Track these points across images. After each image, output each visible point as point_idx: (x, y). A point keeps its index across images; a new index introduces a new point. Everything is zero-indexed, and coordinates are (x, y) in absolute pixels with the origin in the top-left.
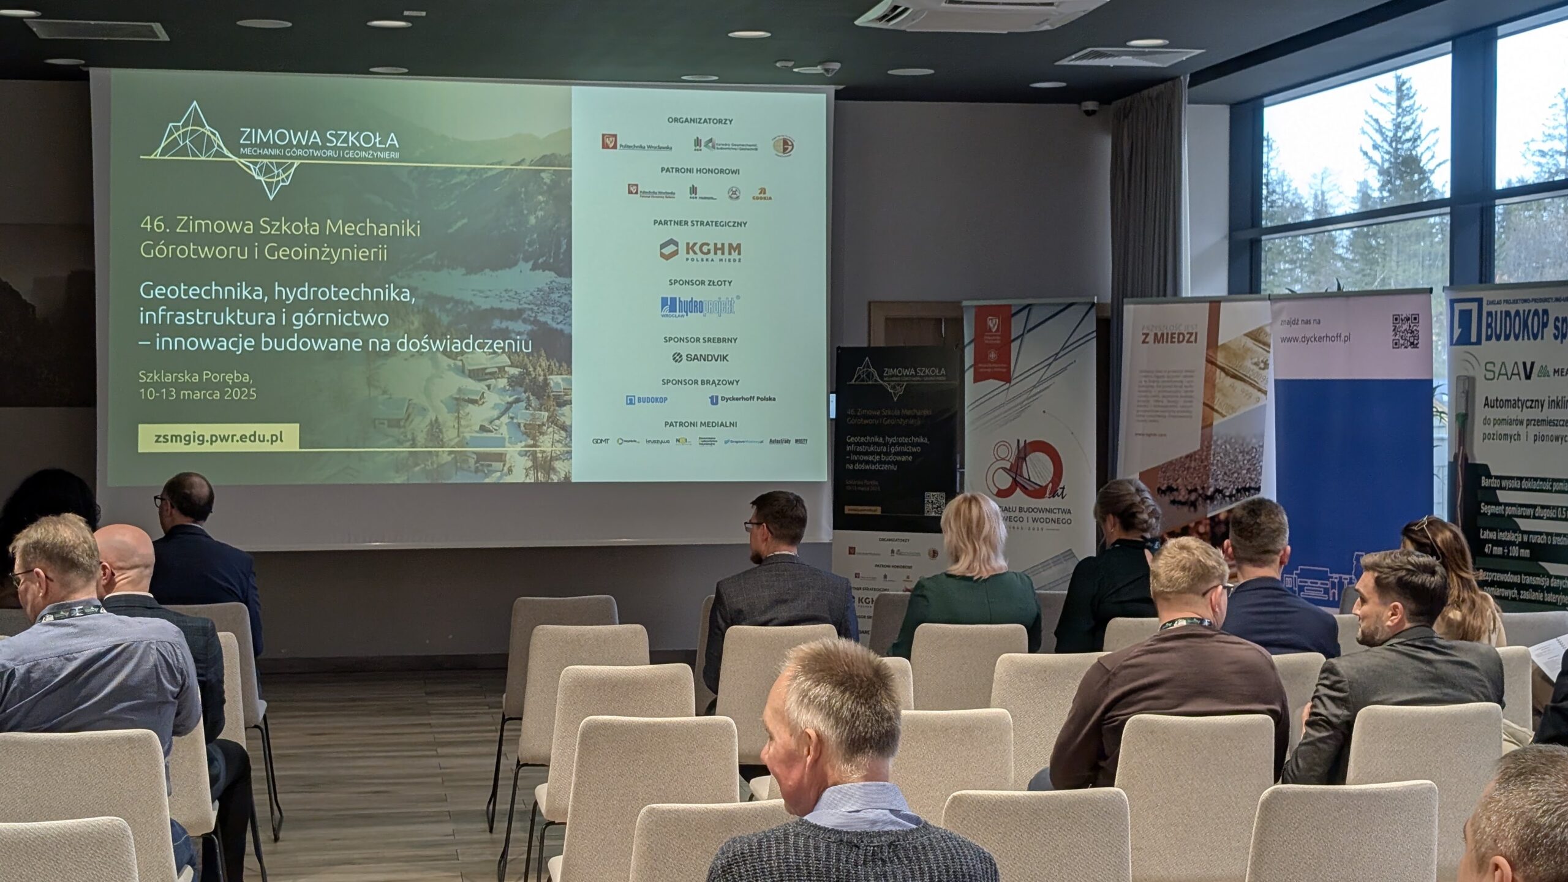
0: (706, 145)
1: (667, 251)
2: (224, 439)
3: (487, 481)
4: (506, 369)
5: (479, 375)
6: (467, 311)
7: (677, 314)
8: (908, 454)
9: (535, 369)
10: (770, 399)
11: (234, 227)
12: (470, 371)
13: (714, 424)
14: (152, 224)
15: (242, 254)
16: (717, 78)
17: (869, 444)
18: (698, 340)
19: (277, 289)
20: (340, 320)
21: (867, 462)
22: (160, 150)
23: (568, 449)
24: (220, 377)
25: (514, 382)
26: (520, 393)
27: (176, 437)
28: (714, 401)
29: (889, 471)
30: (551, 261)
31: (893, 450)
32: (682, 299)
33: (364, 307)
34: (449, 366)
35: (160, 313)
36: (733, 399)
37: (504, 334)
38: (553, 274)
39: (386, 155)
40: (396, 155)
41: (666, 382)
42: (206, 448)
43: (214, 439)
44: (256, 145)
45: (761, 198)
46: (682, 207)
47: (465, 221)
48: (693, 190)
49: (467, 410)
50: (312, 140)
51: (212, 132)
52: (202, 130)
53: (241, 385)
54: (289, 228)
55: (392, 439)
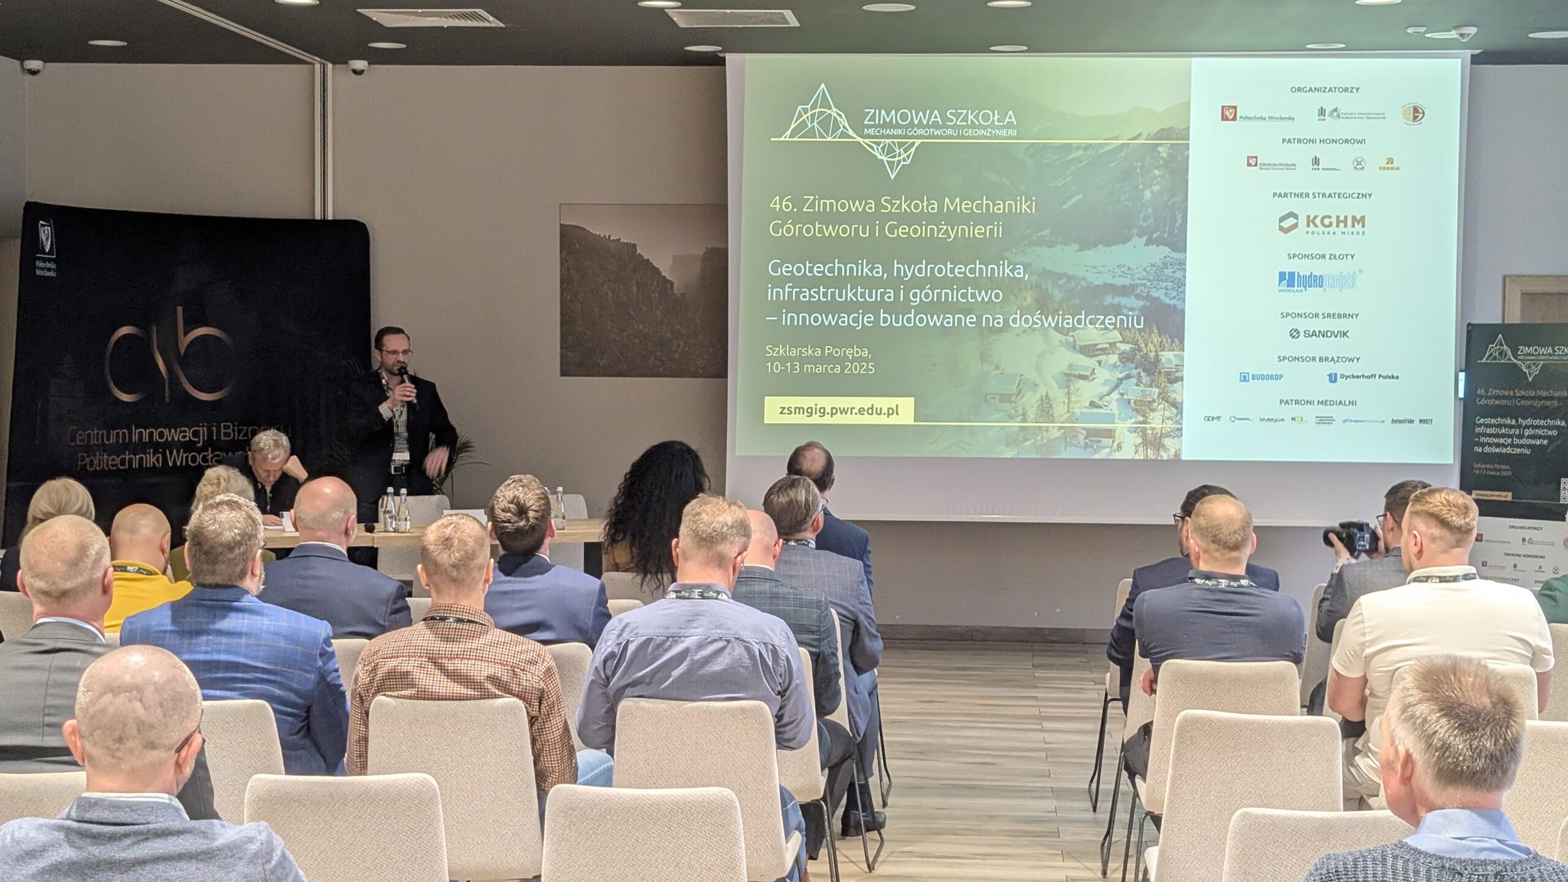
0: (1331, 115)
1: (1286, 224)
2: (844, 411)
3: (1096, 457)
4: (1118, 344)
5: (1089, 351)
6: (1079, 287)
7: (1296, 288)
8: (1544, 437)
9: (1146, 345)
10: (1393, 377)
11: (857, 206)
12: (1081, 347)
13: (1332, 403)
14: (781, 204)
15: (865, 233)
16: (1343, 46)
17: (1500, 426)
18: (1317, 315)
19: (896, 266)
21: (1498, 445)
22: (789, 132)
23: (1178, 426)
24: (841, 352)
25: (1126, 358)
26: (1130, 369)
27: (799, 410)
28: (1333, 378)
29: (1521, 454)
30: (1166, 235)
31: (1527, 432)
32: (1301, 274)
33: (977, 284)
34: (1061, 341)
35: (787, 290)
36: (1353, 377)
37: (1116, 310)
38: (1167, 249)
39: (1004, 132)
40: (1013, 133)
41: (1282, 359)
42: (827, 420)
43: (834, 411)
44: (879, 126)
45: (1388, 169)
46: (1304, 179)
47: (1081, 196)
48: (1316, 161)
49: (1077, 386)
50: (932, 119)
51: (838, 114)
52: (829, 112)
53: (861, 359)
54: (909, 206)
55: (1002, 414)
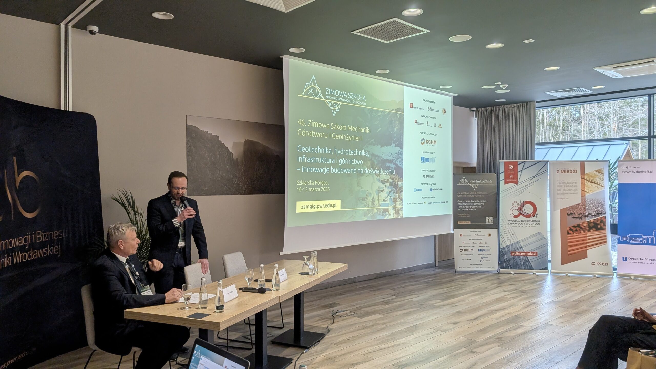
0: (430, 109)
1: (422, 142)
2: (321, 206)
3: (385, 218)
4: (389, 180)
5: (383, 182)
6: (381, 160)
7: (424, 162)
8: (480, 205)
9: (395, 180)
10: (441, 189)
11: (324, 126)
12: (382, 181)
13: (431, 198)
14: (301, 122)
15: (326, 136)
17: (466, 203)
18: (428, 171)
19: (335, 150)
20: (351, 162)
21: (465, 208)
22: (303, 93)
23: (402, 206)
24: (320, 183)
25: (391, 184)
26: (392, 188)
27: (307, 206)
28: (432, 190)
29: (473, 211)
30: (399, 143)
31: (474, 204)
32: (425, 158)
33: (357, 158)
34: (377, 179)
35: (303, 158)
36: (435, 189)
37: (388, 168)
38: (401, 148)
39: (362, 103)
40: (365, 104)
41: (422, 184)
42: (316, 210)
43: (318, 206)
45: (440, 127)
46: (425, 128)
47: (381, 129)
48: (428, 123)
49: (381, 194)
50: (345, 95)
51: (318, 89)
52: (316, 87)
53: (325, 186)
54: (338, 127)
55: (363, 205)
